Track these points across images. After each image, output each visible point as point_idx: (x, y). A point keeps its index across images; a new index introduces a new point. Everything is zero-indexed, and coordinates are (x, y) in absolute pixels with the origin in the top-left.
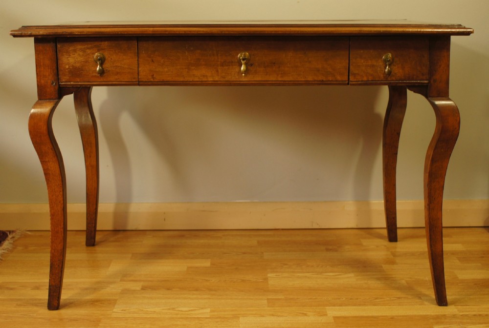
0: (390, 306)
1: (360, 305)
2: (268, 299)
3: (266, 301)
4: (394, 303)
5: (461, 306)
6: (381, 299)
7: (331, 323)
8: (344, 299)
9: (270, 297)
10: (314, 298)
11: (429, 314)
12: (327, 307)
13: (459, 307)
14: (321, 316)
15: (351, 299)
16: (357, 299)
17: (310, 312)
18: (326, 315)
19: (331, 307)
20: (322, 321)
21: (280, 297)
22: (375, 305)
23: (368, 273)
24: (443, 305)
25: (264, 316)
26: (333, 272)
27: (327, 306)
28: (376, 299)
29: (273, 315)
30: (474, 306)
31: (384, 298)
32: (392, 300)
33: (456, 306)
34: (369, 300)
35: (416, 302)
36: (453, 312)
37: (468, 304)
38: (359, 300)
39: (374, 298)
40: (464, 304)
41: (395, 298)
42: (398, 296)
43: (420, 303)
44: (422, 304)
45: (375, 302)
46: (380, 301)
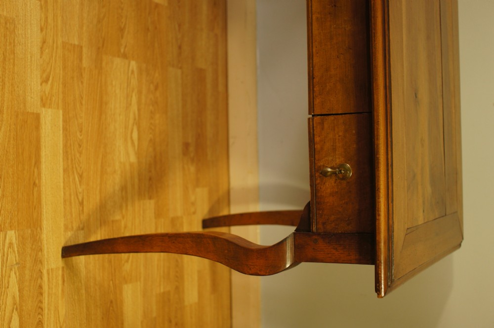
0: (64, 188)
1: (66, 153)
2: (81, 47)
3: (76, 43)
4: (70, 195)
5: (63, 275)
6: (80, 182)
7: (25, 106)
8: (81, 138)
9: (85, 50)
10: (84, 102)
11: (45, 231)
12: (61, 112)
13: (60, 272)
14: (42, 100)
15: (80, 146)
16: (80, 153)
17: (52, 88)
18: (44, 105)
19: (61, 116)
20: (29, 98)
21: (84, 61)
22: (65, 170)
23: (136, 180)
24: (62, 253)
25: (42, 30)
26: (139, 139)
27: (63, 112)
28: (81, 176)
29: (44, 42)
30: (63, 290)
31: (80, 185)
32: (77, 195)
33: (63, 268)
34: (77, 165)
35: (72, 222)
36: (47, 262)
37: (66, 284)
38: (78, 155)
39: (82, 173)
40: (66, 279)
41: (80, 198)
42: (85, 203)
43: (70, 226)
44: (66, 228)
45: (73, 172)
46: (74, 179)
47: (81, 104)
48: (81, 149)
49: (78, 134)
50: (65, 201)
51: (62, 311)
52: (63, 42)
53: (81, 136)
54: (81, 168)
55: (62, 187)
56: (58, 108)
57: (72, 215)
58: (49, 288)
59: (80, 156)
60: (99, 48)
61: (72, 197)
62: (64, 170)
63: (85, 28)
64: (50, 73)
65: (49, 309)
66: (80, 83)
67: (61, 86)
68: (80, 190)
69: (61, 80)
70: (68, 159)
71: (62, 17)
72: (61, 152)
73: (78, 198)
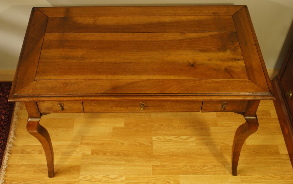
0: (210, 174)
2: (152, 165)
3: (151, 168)
4: (212, 171)
5: (243, 175)
6: (206, 166)
8: (189, 166)
10: (174, 164)
12: (180, 176)
13: (242, 176)
15: (192, 166)
16: (195, 166)
17: (173, 180)
19: (182, 175)
24: (235, 175)
28: (204, 166)
30: (249, 175)
31: (207, 166)
32: (211, 168)
33: (240, 175)
34: (200, 168)
35: (223, 171)
36: (238, 182)
37: (247, 174)
38: (196, 167)
39: (203, 165)
40: (245, 174)
41: (213, 166)
42: (214, 164)
43: (224, 171)
44: (225, 173)
45: (203, 170)
46: (205, 169)
47: (175, 166)
48: (193, 166)
49: (187, 167)
50: (214, 174)
51: (257, 176)
52: (152, 175)
53: (188, 166)
54: (201, 166)
55: (209, 175)
56: (179, 177)
57: (220, 171)
58: (248, 182)
59: (196, 166)
60: (151, 157)
61: (213, 170)
62: (203, 174)
63: (145, 164)
64: (166, 181)
65: (256, 182)
66: (167, 166)
67: (170, 176)
68: (209, 166)
69: (167, 175)
70: (198, 172)
71: (142, 175)
72: (196, 175)
73: (213, 168)
